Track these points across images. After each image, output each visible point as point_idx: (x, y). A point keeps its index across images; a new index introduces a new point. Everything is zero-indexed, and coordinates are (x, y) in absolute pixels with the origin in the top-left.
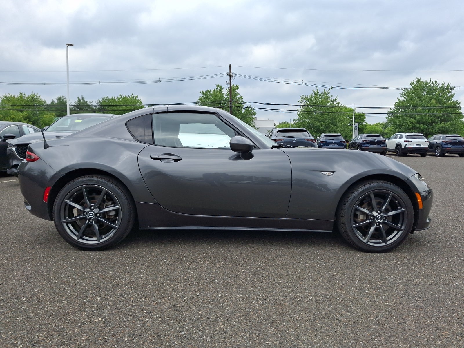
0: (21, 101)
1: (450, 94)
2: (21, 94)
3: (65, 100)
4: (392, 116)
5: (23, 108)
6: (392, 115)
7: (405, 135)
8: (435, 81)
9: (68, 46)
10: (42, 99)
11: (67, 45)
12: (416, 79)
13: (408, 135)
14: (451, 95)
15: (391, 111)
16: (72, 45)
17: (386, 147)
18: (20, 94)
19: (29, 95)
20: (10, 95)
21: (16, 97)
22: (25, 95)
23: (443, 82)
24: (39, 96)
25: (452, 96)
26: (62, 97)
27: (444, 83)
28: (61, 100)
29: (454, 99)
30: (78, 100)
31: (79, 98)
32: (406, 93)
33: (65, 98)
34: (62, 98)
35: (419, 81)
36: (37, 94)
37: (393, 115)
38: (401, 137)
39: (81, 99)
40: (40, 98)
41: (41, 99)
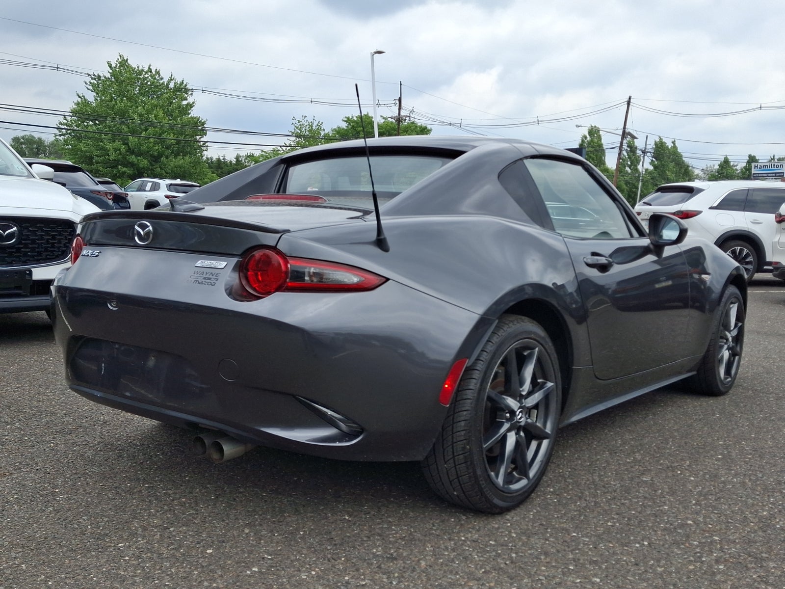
1: (185, 102)
4: (67, 134)
6: (66, 132)
7: (164, 183)
8: (156, 70)
12: (119, 57)
13: (171, 185)
14: (188, 104)
15: (66, 122)
17: (130, 208)
23: (172, 75)
25: (191, 106)
27: (173, 77)
29: (194, 113)
32: (99, 84)
35: (123, 63)
37: (68, 132)
38: (155, 187)
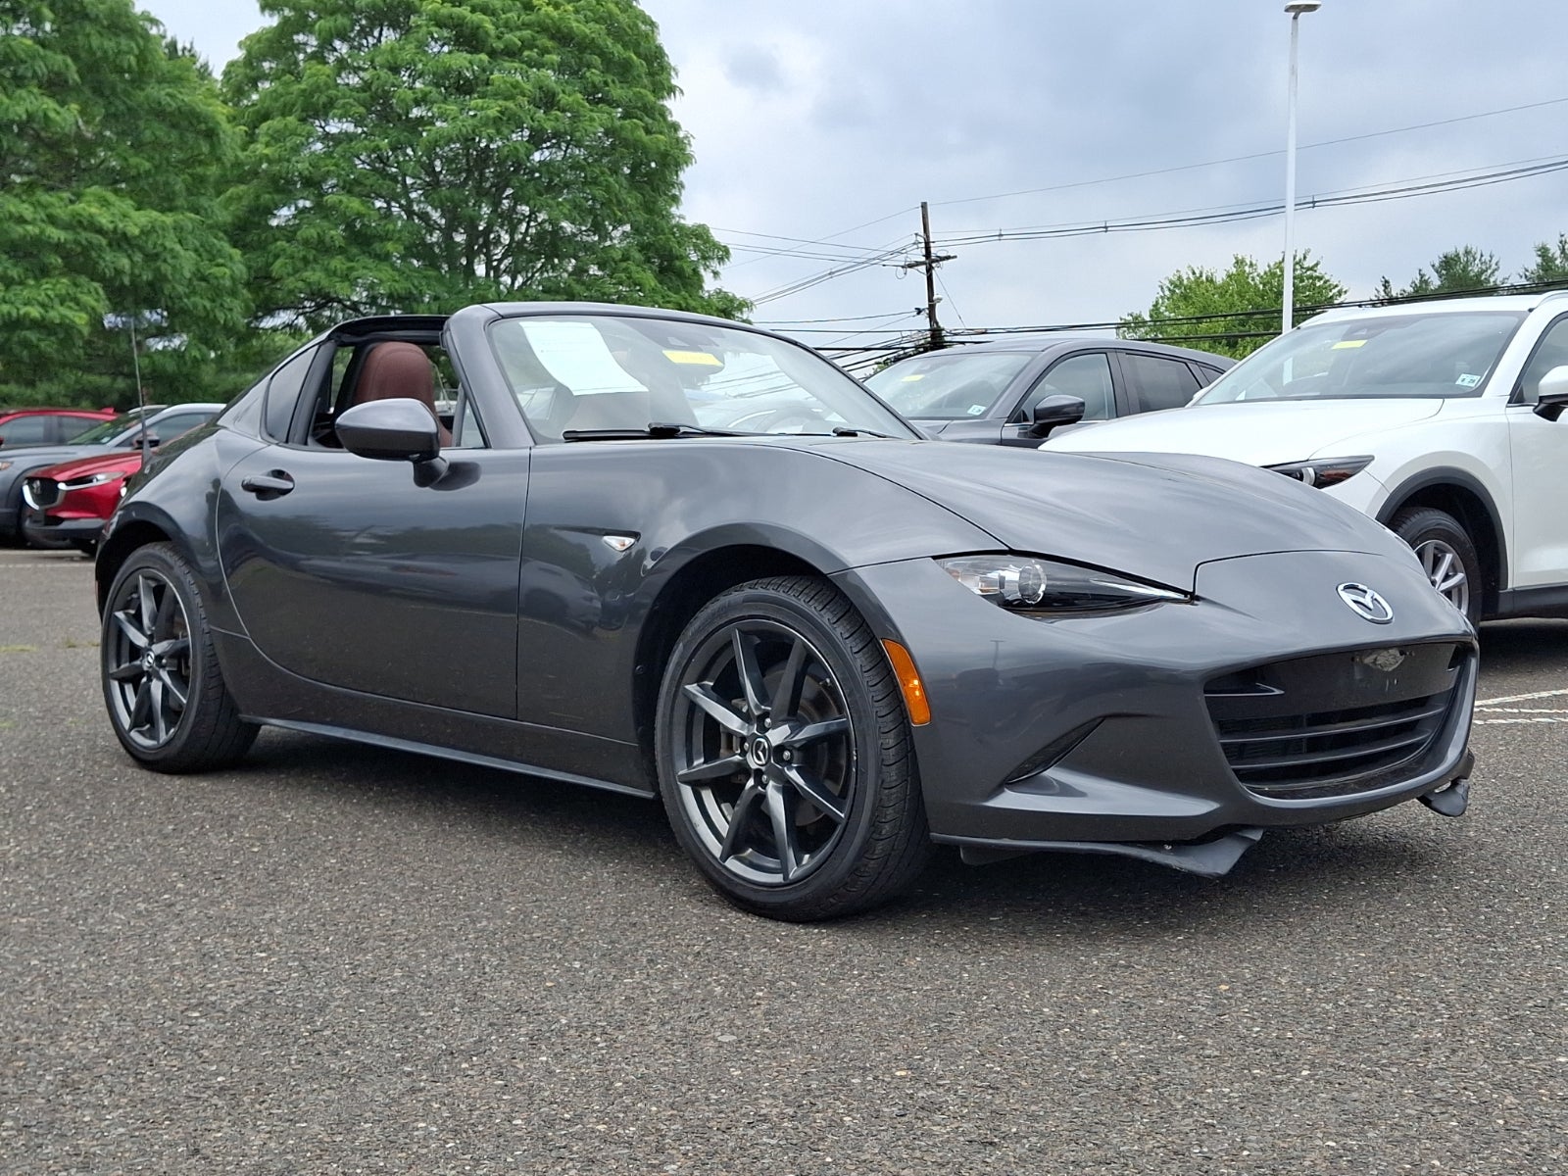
0: (1236, 297)
2: (1239, 263)
3: (1475, 269)
5: (1241, 328)
9: (1295, 18)
10: (1327, 277)
11: (1293, 14)
16: (1312, 8)
18: (1237, 262)
19: (1272, 265)
20: (1194, 273)
21: (1220, 278)
22: (1251, 265)
24: (1317, 265)
26: (1461, 252)
28: (1459, 268)
30: (1539, 260)
31: (1543, 252)
33: (1478, 256)
34: (1463, 259)
36: (1305, 258)
39: (1558, 253)
40: (1320, 271)
41: (1320, 278)
